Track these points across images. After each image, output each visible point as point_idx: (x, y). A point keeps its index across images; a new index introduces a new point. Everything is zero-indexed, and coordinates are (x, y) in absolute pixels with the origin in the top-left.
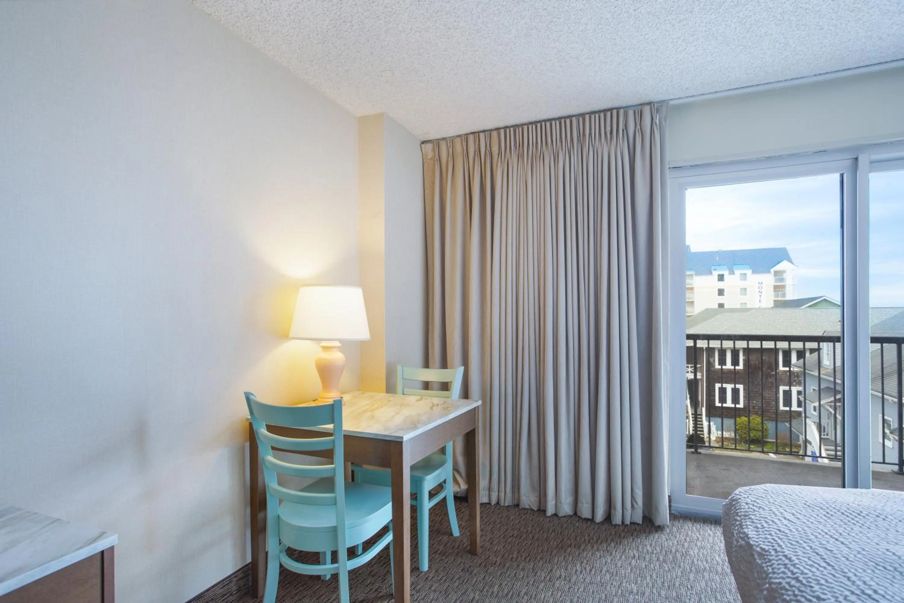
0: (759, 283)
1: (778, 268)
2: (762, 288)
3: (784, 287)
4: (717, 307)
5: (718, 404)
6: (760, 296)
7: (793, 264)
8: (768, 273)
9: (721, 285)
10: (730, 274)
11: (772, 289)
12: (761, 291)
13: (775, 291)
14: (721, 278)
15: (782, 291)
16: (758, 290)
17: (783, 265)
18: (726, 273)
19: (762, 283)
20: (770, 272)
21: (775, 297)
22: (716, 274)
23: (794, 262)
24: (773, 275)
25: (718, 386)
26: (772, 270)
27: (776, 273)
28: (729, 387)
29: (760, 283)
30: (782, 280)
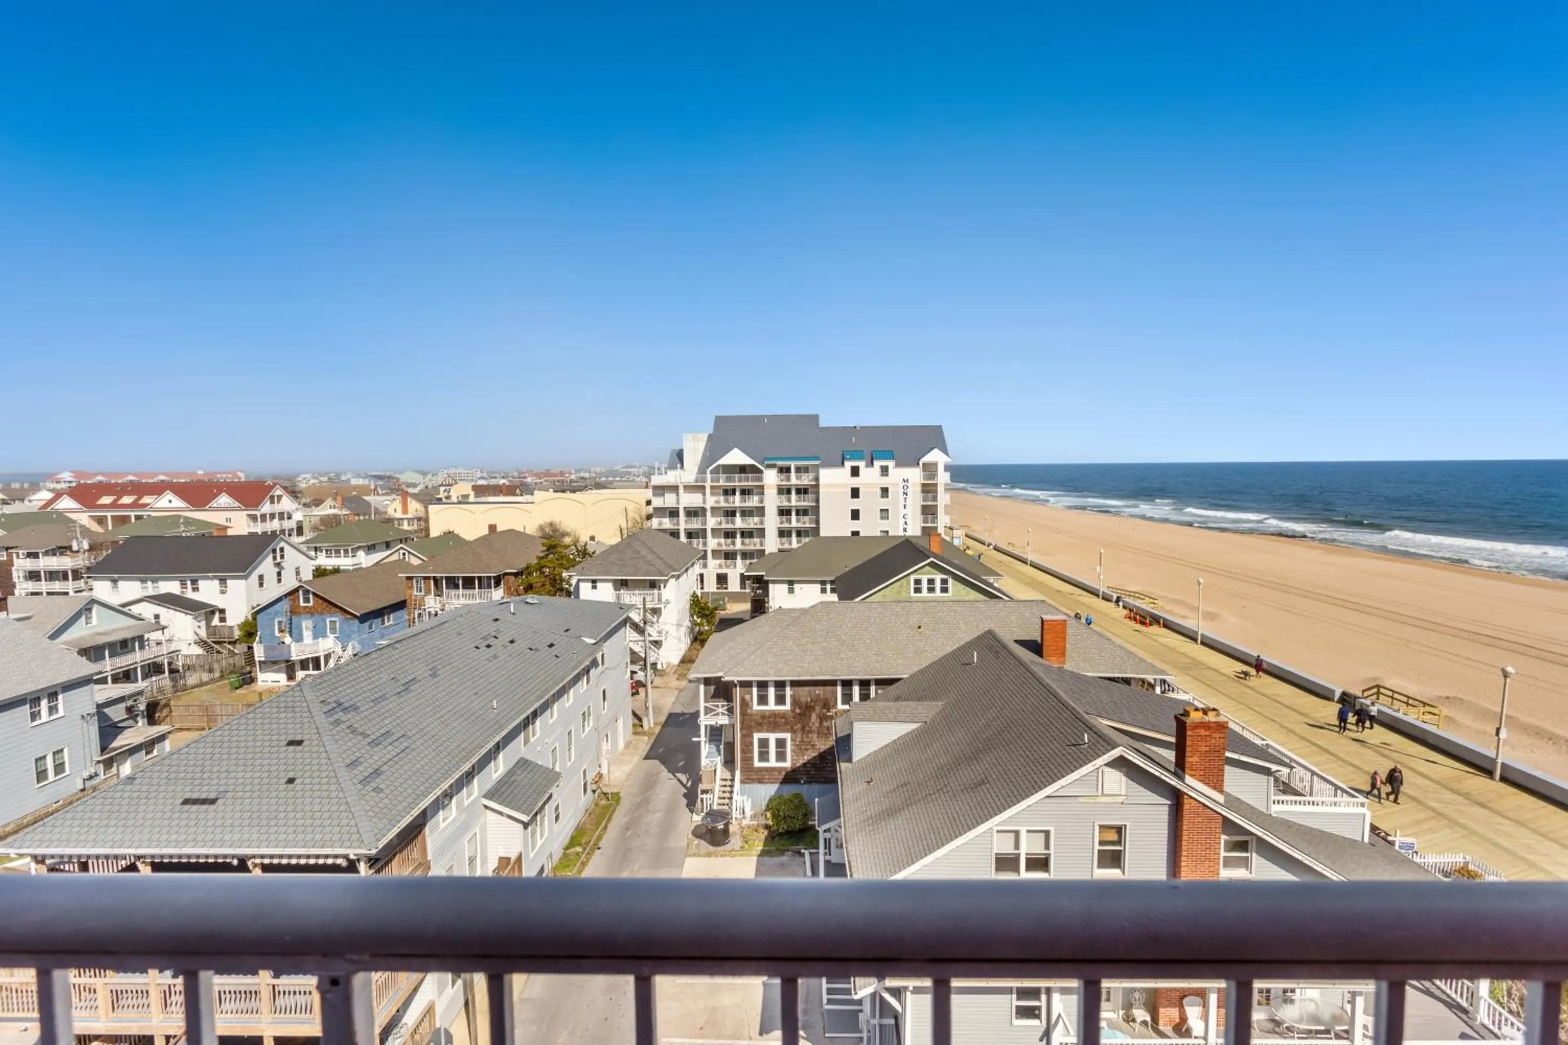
0: (904, 480)
1: (928, 459)
2: (907, 487)
3: (935, 486)
5: (757, 764)
6: (905, 498)
7: (948, 456)
8: (915, 465)
9: (855, 482)
10: (867, 466)
11: (920, 489)
12: (906, 492)
13: (923, 493)
14: (855, 472)
16: (903, 491)
17: (935, 456)
18: (862, 465)
19: (907, 480)
20: (917, 465)
21: (924, 501)
22: (848, 464)
23: (950, 454)
24: (921, 469)
25: (757, 736)
26: (921, 462)
27: (926, 466)
28: (772, 737)
30: (933, 476)
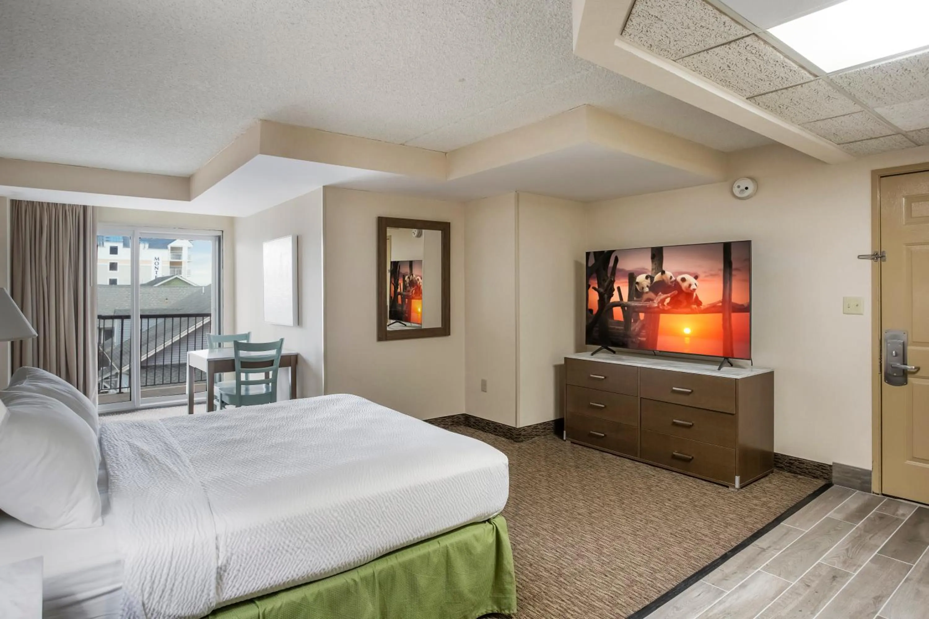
0: (155, 258)
1: (173, 244)
3: (180, 263)
4: (108, 283)
6: (157, 271)
8: (165, 248)
9: (114, 258)
10: (124, 247)
11: (169, 265)
12: (157, 267)
13: (171, 268)
14: (114, 250)
15: (178, 268)
16: (155, 266)
17: (181, 242)
18: (120, 246)
19: (158, 258)
20: (167, 248)
22: (108, 245)
24: (170, 251)
26: (169, 246)
27: (173, 249)
29: (157, 258)
30: (179, 257)
